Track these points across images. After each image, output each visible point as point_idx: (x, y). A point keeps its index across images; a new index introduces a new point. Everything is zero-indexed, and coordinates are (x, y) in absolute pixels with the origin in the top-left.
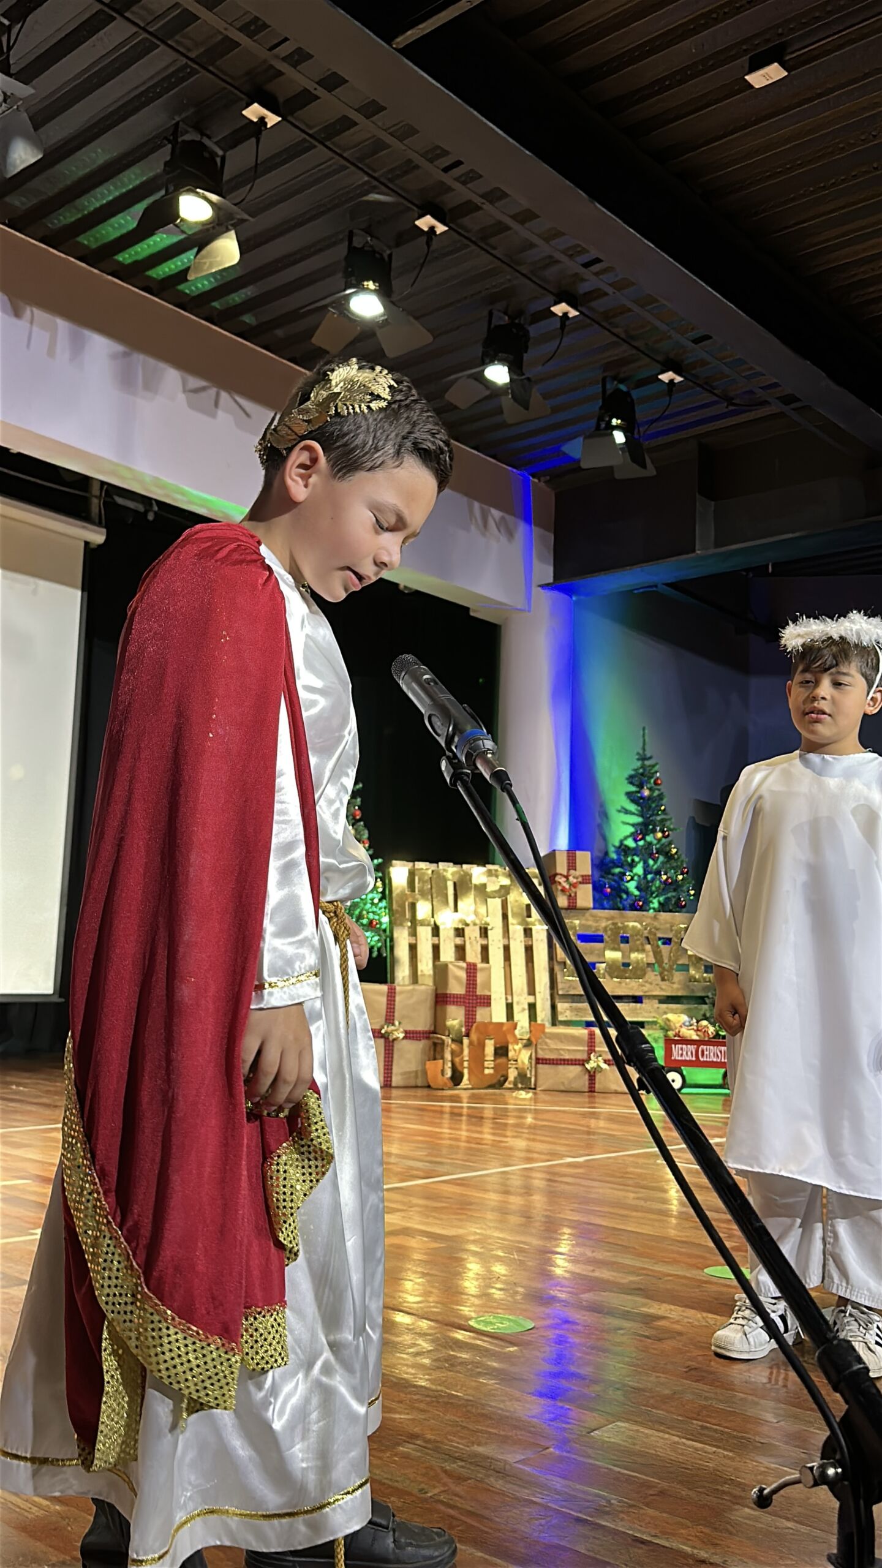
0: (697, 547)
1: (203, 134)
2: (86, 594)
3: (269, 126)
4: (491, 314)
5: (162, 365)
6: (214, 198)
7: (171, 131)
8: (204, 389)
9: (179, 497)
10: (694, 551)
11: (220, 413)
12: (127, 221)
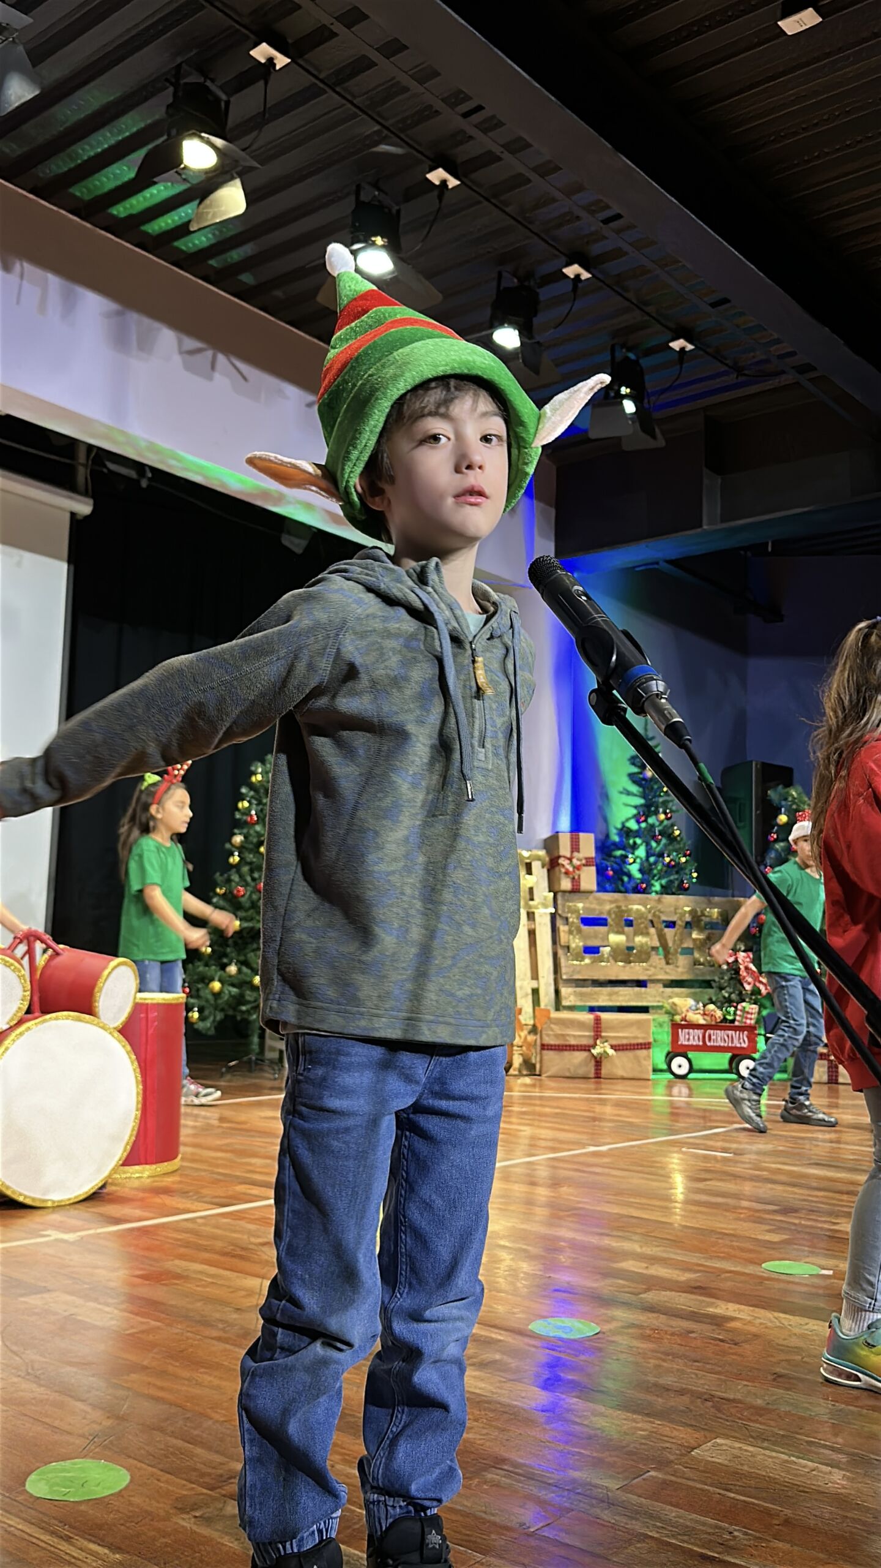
0: (705, 520)
1: (206, 77)
2: (72, 568)
3: (278, 68)
4: (500, 275)
5: (157, 325)
6: (219, 142)
7: (173, 72)
8: (199, 351)
9: (173, 462)
10: (701, 526)
11: (217, 376)
12: (124, 171)
